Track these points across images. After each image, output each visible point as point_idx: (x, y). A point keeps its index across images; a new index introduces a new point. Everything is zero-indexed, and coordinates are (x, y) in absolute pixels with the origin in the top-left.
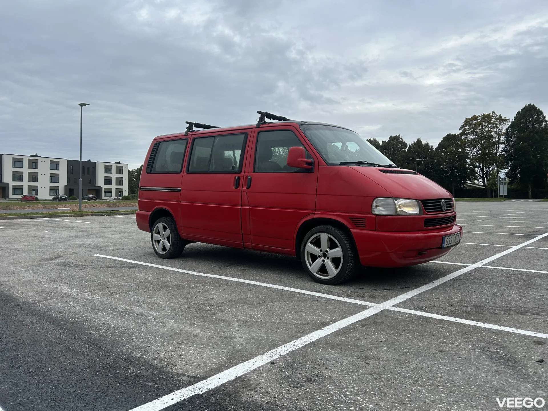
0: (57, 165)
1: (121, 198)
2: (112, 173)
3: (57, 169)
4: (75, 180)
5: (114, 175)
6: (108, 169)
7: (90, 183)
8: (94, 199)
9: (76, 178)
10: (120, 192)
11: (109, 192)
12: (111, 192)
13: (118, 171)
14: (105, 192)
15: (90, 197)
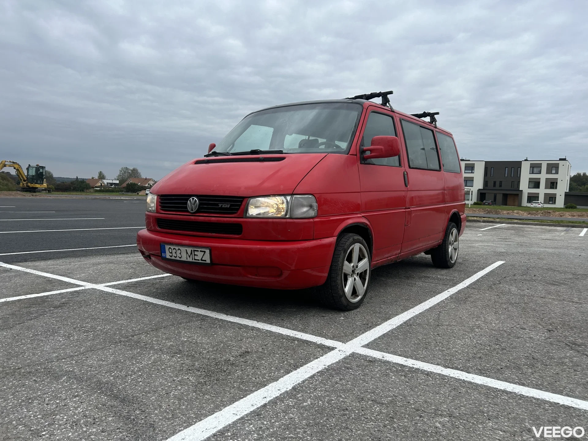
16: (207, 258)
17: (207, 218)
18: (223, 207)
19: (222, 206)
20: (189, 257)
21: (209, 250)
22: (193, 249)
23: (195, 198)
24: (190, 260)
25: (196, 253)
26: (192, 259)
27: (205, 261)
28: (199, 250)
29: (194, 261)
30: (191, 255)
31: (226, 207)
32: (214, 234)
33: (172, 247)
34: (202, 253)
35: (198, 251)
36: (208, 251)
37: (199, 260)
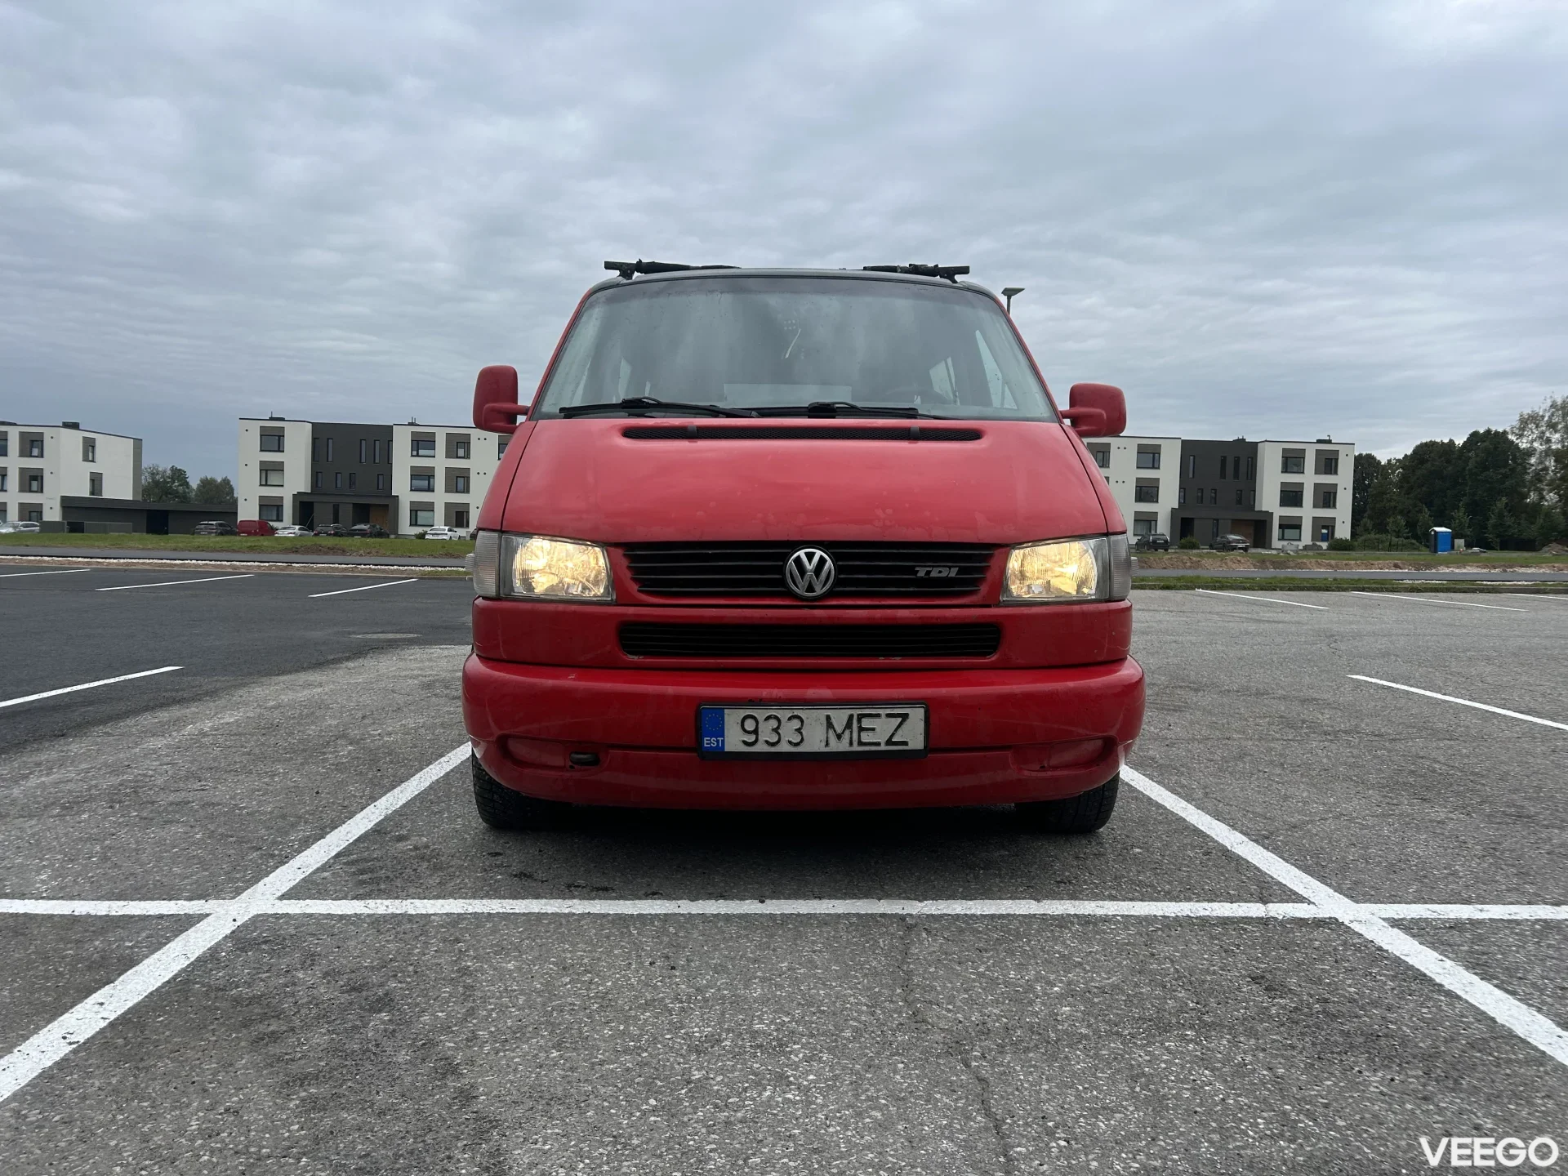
0: (1154, 454)
1: (1324, 545)
2: (1303, 473)
3: (1155, 465)
4: (1200, 494)
5: (1309, 479)
6: (1292, 460)
7: (1239, 502)
8: (1240, 546)
9: (1202, 490)
10: (1325, 528)
11: (1291, 526)
12: (1299, 527)
13: (1323, 463)
14: (1281, 526)
15: (1230, 542)
16: (914, 734)
17: (878, 613)
18: (933, 575)
19: (928, 573)
20: (839, 737)
21: (922, 710)
22: (856, 712)
23: (818, 553)
24: (842, 746)
25: (866, 723)
26: (851, 744)
27: (905, 743)
28: (883, 712)
29: (856, 748)
30: (847, 732)
31: (944, 575)
32: (898, 660)
33: (761, 714)
34: (893, 719)
35: (878, 716)
36: (917, 715)
37: (878, 744)
